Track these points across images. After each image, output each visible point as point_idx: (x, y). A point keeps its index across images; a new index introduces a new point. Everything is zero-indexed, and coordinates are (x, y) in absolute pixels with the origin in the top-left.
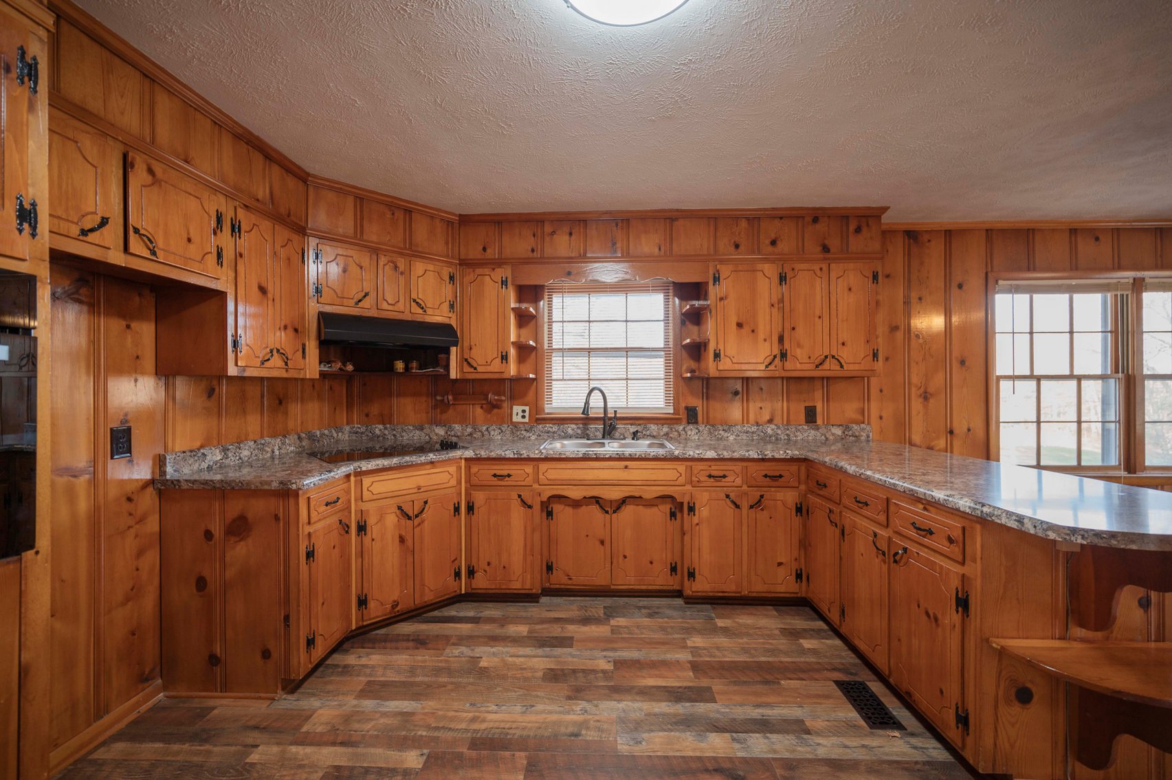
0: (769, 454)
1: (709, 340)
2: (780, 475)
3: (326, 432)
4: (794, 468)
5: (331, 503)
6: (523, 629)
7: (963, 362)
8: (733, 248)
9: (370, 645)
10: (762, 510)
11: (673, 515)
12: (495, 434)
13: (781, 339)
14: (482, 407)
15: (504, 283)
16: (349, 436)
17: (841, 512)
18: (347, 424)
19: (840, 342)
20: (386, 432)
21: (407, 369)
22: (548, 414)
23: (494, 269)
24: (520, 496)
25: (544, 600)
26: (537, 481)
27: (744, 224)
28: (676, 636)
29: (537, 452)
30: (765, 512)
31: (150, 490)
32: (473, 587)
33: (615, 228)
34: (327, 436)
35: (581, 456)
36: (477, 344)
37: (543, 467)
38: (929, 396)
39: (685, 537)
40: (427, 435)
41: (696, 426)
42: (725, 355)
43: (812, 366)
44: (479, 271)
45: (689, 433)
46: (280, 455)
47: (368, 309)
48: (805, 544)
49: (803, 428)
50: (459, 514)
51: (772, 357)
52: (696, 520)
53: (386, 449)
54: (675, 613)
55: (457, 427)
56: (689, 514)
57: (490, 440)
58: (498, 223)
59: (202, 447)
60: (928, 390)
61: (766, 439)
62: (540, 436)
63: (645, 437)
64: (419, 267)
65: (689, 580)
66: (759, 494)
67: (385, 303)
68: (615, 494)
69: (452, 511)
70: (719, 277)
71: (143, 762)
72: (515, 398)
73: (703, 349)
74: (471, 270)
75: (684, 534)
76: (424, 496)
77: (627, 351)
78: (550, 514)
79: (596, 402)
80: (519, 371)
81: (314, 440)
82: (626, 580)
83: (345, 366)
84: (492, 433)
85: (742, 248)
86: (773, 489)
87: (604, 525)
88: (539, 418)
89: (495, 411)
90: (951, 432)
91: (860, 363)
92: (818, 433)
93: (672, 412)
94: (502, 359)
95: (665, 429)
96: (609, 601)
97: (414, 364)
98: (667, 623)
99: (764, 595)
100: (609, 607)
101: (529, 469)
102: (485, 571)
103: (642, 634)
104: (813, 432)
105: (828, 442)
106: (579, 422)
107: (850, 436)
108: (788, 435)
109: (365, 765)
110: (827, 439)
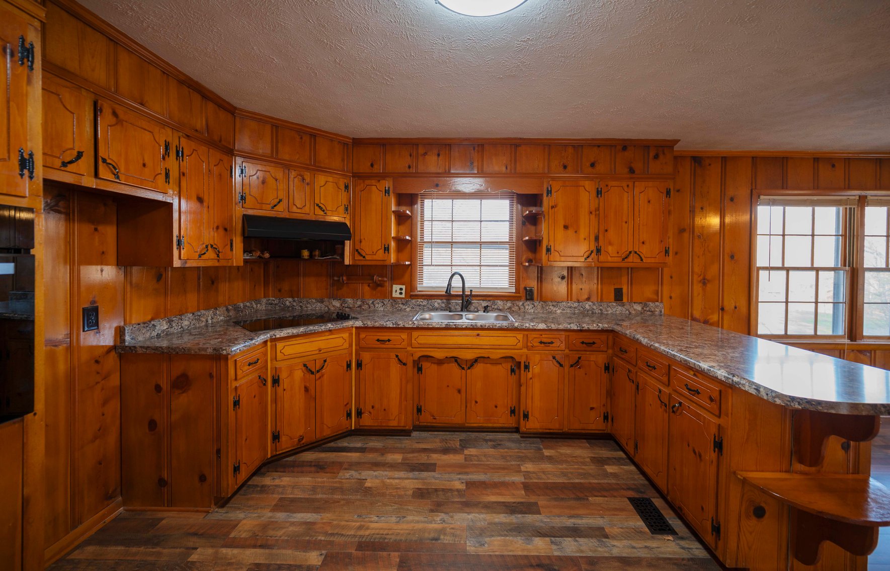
0: (585, 326)
1: (543, 238)
2: (594, 342)
3: (248, 304)
4: (604, 337)
5: (252, 364)
6: (398, 457)
7: (732, 257)
8: (562, 168)
9: (282, 470)
10: (580, 368)
11: (513, 371)
12: (379, 306)
13: (597, 239)
14: (369, 286)
15: (387, 192)
16: (266, 307)
17: (636, 372)
18: (265, 297)
19: (641, 241)
20: (295, 304)
21: (311, 256)
22: (420, 291)
23: (379, 181)
24: (397, 356)
25: (414, 434)
26: (411, 345)
27: (570, 150)
28: (513, 463)
29: (410, 323)
30: (581, 370)
31: (113, 353)
32: (361, 424)
33: (472, 151)
34: (249, 307)
35: (444, 326)
36: (366, 239)
37: (415, 334)
38: (706, 282)
39: (522, 388)
40: (326, 306)
41: (532, 302)
42: (555, 250)
43: (620, 259)
44: (368, 182)
45: (527, 307)
46: (212, 324)
47: (281, 211)
48: (611, 394)
49: (612, 305)
50: (350, 369)
51: (590, 252)
52: (530, 375)
53: (294, 317)
54: (513, 445)
55: (350, 301)
56: (525, 371)
57: (375, 311)
58: (383, 145)
59: (152, 319)
60: (706, 278)
61: (584, 314)
62: (413, 308)
63: (493, 310)
64: (321, 179)
65: (524, 420)
66: (578, 356)
67: (295, 207)
68: (469, 355)
69: (345, 367)
70: (551, 190)
71: (110, 561)
72: (395, 279)
73: (538, 243)
74: (361, 181)
75: (521, 386)
76: (324, 356)
77: (481, 244)
78: (420, 369)
79: (457, 283)
80: (398, 259)
81: (239, 311)
82: (477, 420)
83: (263, 254)
84: (377, 305)
85: (569, 168)
86: (588, 353)
87: (461, 378)
88: (412, 294)
89: (379, 288)
90: (723, 309)
91: (656, 258)
92: (624, 309)
93: (514, 291)
94: (385, 250)
95: (509, 304)
96: (463, 435)
97: (317, 253)
98: (506, 452)
99: (580, 431)
100: (463, 440)
101: (404, 336)
102: (370, 412)
103: (488, 461)
104: (620, 308)
105: (631, 316)
106: (443, 298)
107: (647, 311)
108: (601, 310)
109: (278, 563)
110: (630, 313)
